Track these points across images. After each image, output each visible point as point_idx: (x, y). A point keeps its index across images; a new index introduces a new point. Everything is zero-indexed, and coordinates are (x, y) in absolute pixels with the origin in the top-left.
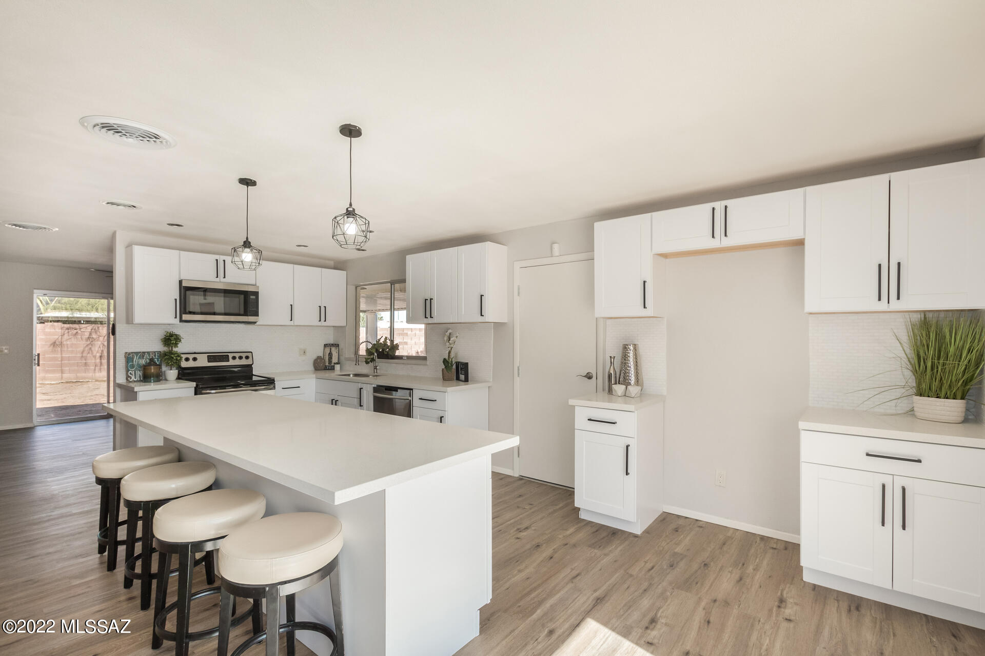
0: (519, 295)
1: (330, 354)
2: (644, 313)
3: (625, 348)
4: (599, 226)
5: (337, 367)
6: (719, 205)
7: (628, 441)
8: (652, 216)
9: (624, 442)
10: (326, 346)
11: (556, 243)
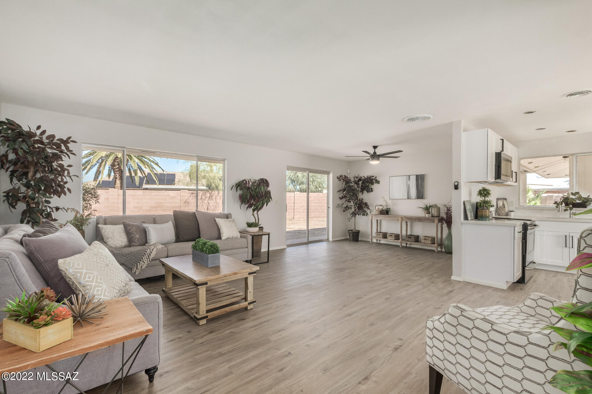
10: (498, 199)
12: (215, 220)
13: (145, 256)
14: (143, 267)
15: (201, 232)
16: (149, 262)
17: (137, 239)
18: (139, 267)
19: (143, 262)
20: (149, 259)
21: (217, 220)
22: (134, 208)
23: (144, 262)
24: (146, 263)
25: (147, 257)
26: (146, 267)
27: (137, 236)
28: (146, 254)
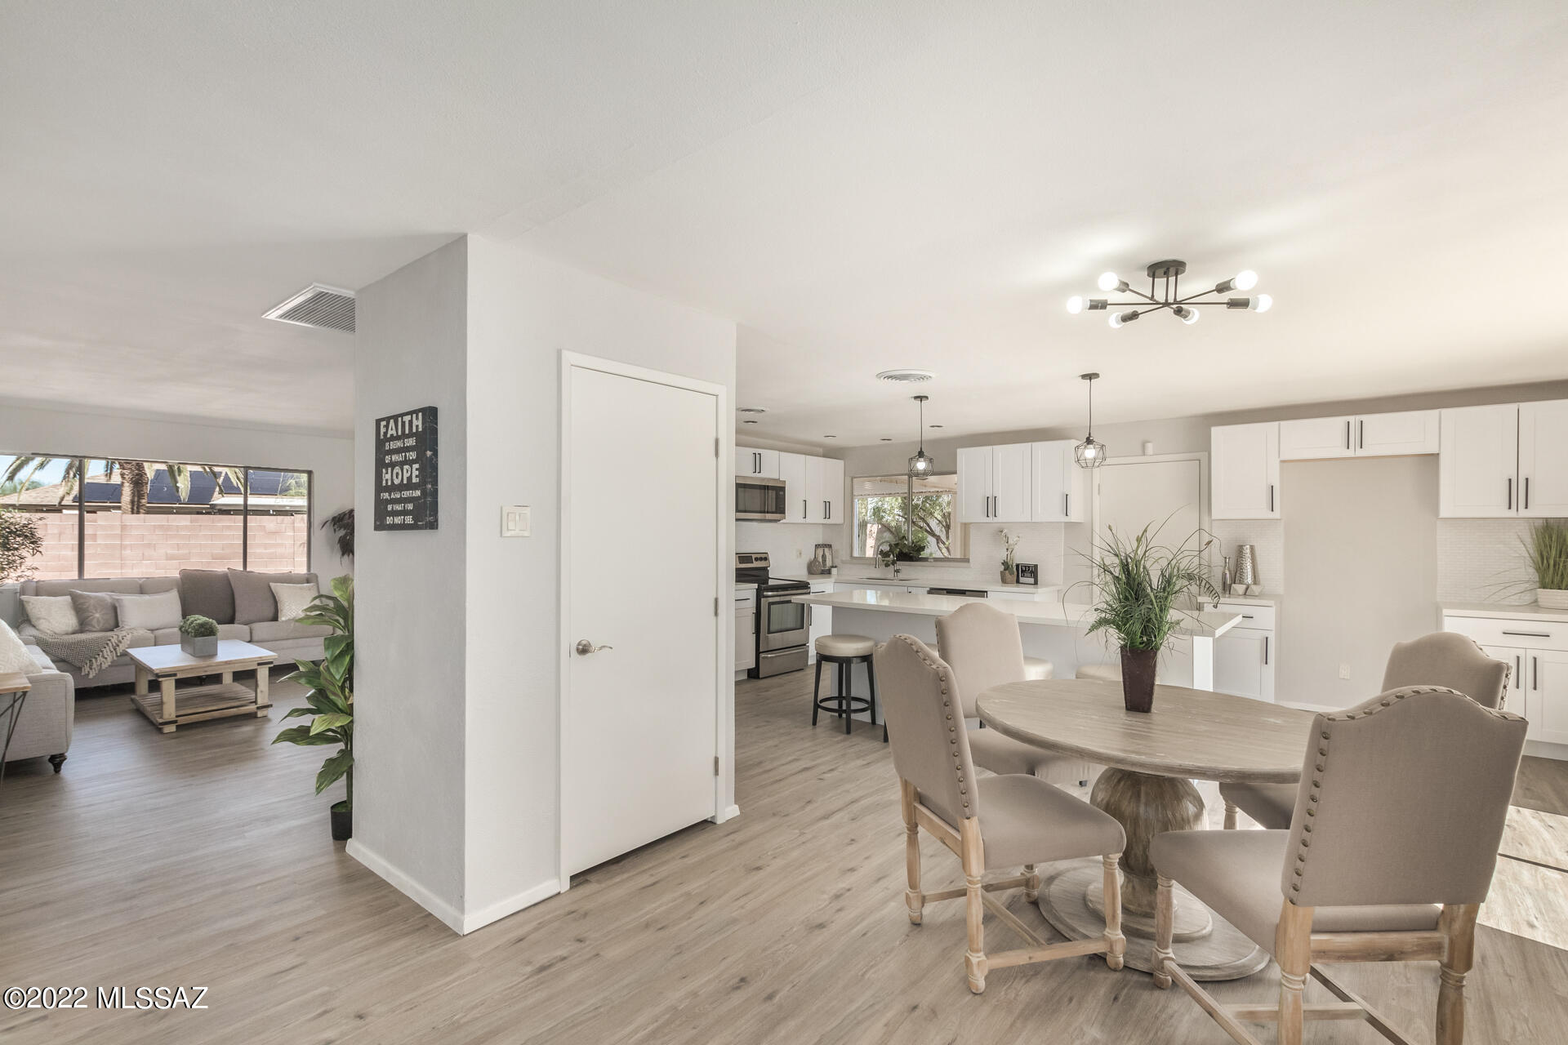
0: (1099, 493)
1: (824, 556)
2: (1271, 515)
3: (1240, 549)
4: (1217, 432)
5: (834, 571)
6: (1354, 420)
7: (1266, 634)
8: (1279, 425)
9: (1261, 635)
10: (817, 546)
11: (1149, 442)
12: (270, 587)
13: (107, 648)
14: (104, 666)
15: (237, 609)
16: (115, 658)
17: (95, 620)
18: (95, 666)
19: (103, 656)
20: (116, 653)
21: (272, 585)
22: (167, 560)
23: (106, 658)
24: (109, 659)
25: (112, 650)
26: (109, 666)
27: (97, 615)
28: (110, 645)
